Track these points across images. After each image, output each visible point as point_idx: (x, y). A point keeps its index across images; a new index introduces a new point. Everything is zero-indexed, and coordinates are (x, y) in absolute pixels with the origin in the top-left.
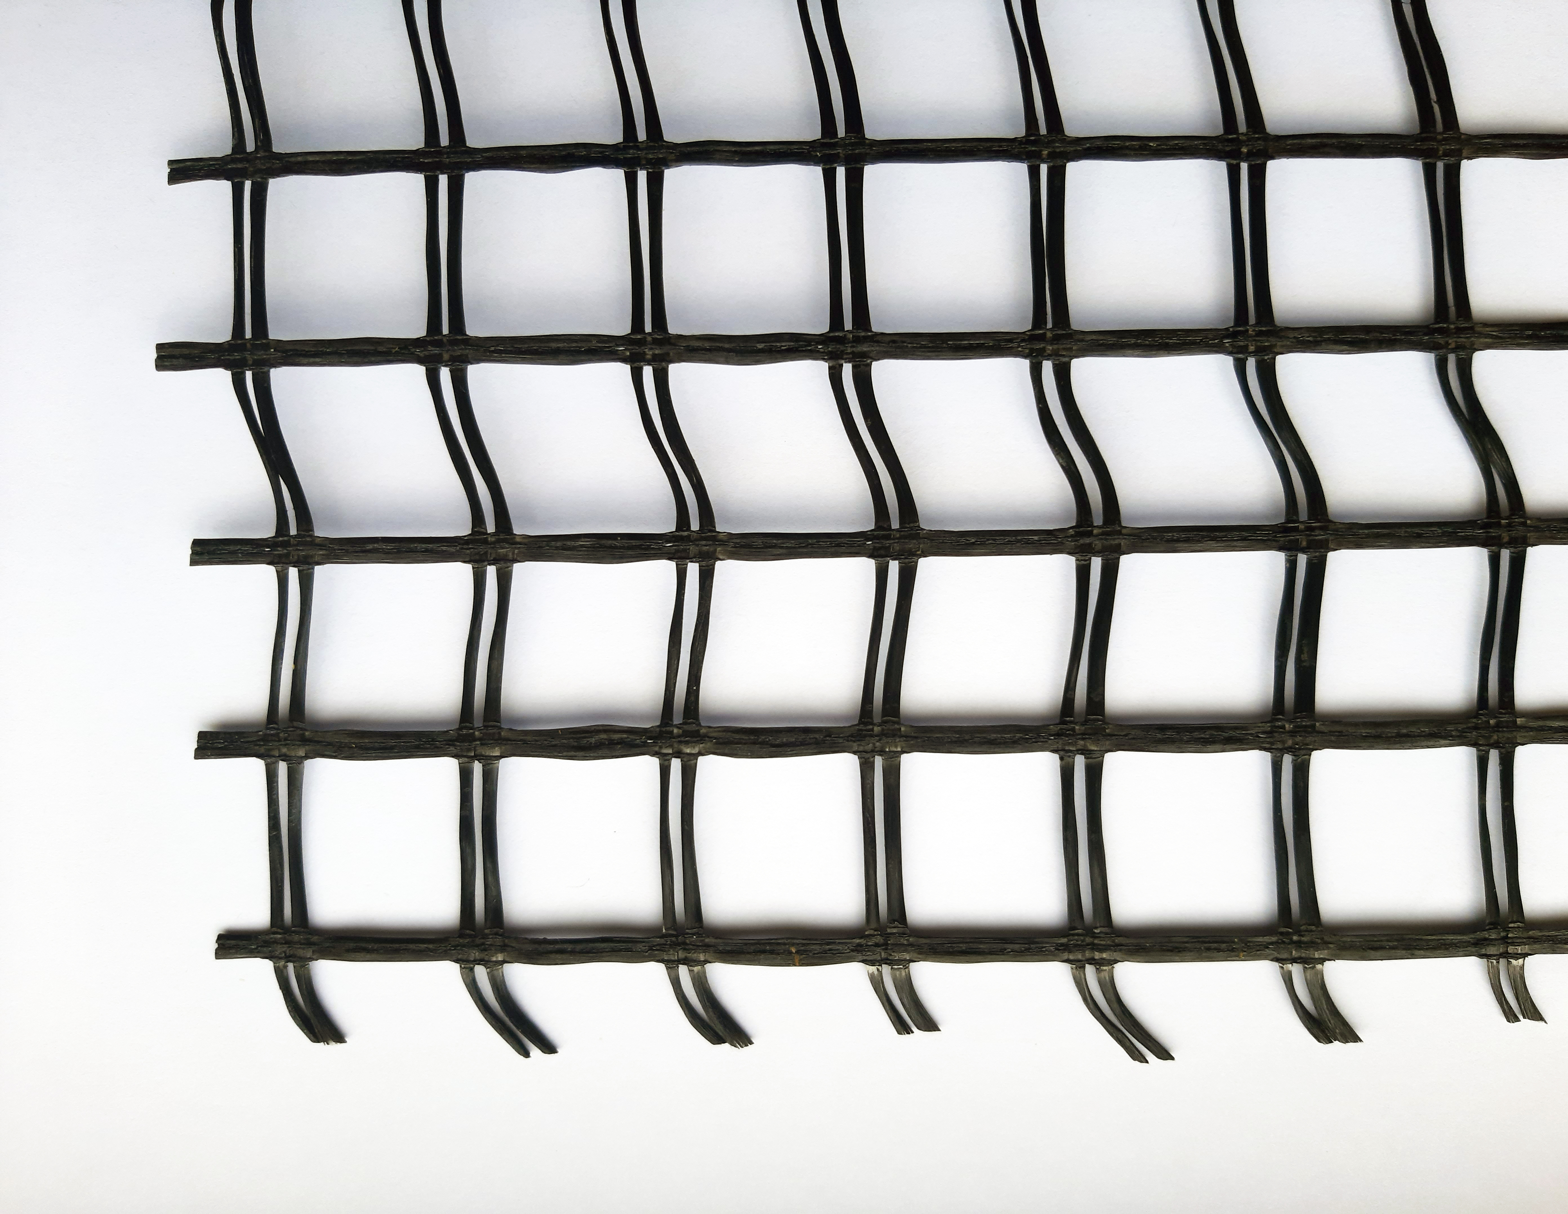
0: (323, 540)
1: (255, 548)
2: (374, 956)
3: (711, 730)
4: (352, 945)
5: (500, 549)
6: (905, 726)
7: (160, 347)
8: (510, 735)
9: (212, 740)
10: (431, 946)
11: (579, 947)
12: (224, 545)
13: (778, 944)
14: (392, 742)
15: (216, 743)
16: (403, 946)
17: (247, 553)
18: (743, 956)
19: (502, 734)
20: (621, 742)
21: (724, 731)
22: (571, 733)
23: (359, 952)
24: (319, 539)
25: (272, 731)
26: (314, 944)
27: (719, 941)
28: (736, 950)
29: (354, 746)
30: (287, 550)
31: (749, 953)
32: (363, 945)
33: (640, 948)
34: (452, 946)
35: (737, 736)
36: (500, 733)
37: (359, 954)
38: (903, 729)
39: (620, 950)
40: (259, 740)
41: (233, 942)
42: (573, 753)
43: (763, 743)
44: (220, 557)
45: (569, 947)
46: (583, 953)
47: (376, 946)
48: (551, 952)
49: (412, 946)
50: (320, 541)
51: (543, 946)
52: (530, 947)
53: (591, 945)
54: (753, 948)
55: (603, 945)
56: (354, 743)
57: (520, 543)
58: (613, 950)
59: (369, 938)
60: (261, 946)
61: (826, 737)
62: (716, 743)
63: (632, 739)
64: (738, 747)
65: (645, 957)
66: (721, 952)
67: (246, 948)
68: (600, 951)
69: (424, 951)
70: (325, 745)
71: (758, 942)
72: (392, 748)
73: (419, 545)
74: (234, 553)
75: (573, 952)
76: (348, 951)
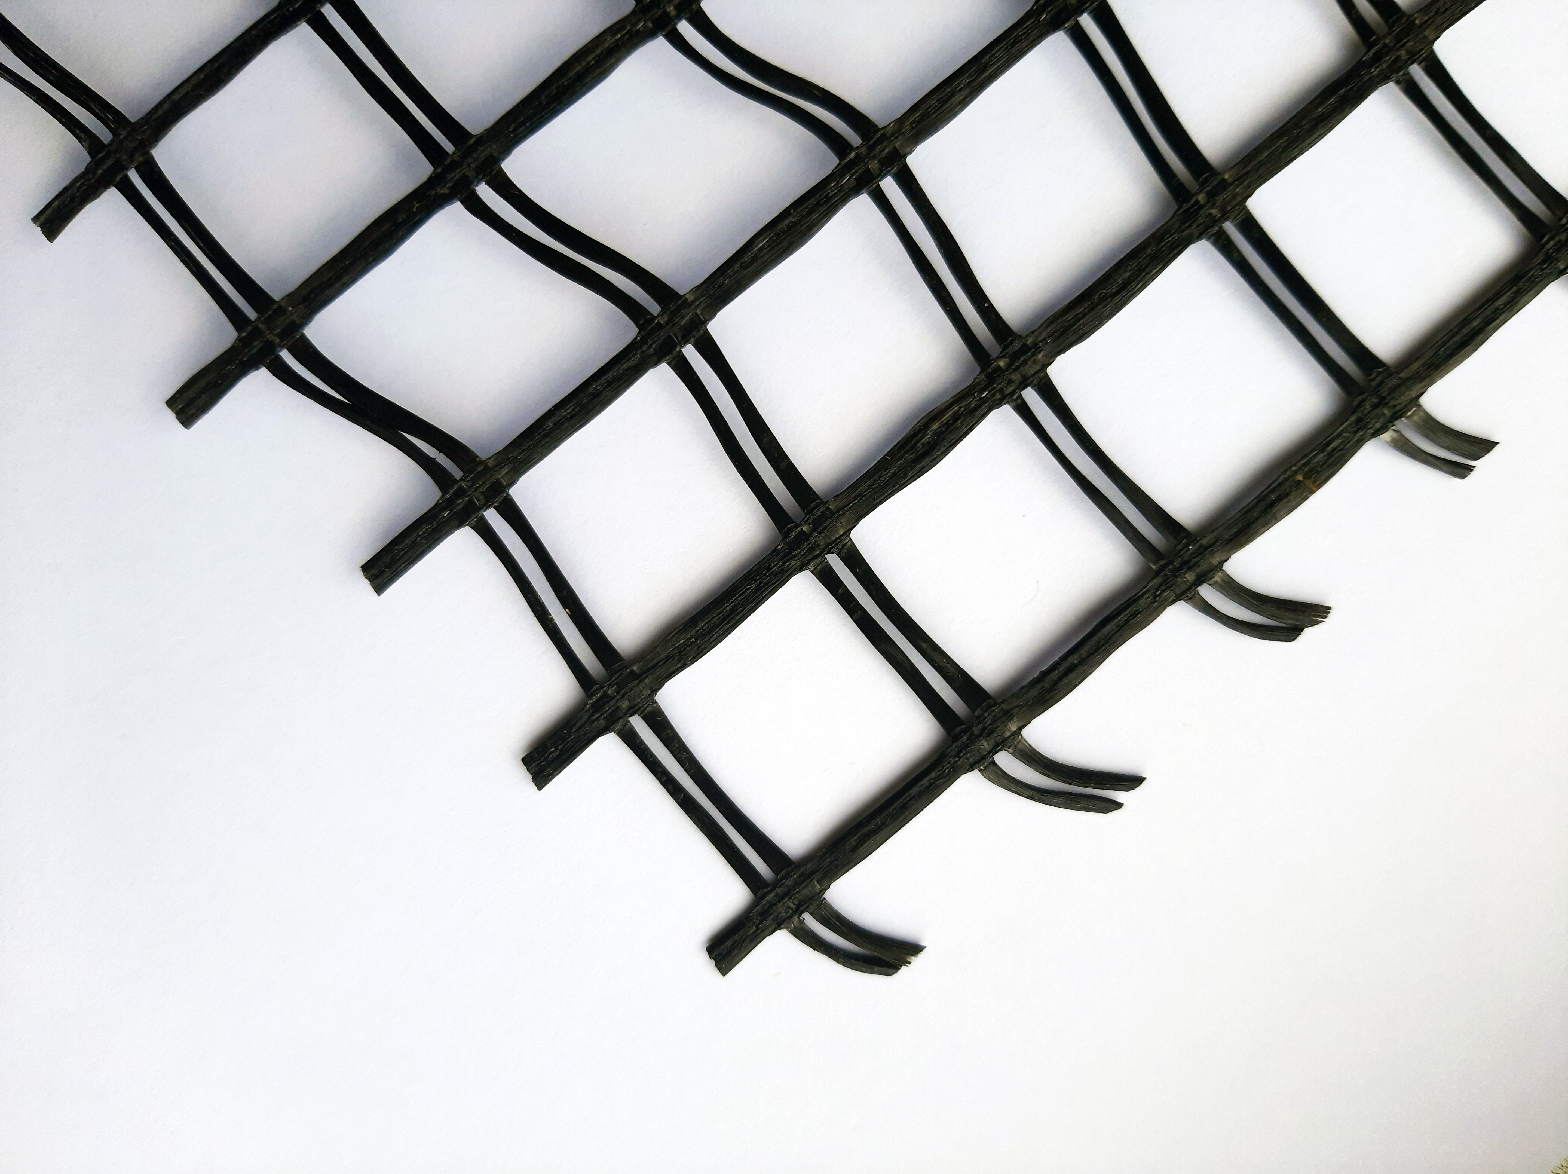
0: (495, 459)
1: (432, 522)
2: (884, 833)
3: (1036, 333)
4: (853, 840)
5: (681, 322)
6: (1226, 171)
7: (171, 403)
8: (840, 503)
9: (542, 756)
10: (933, 775)
11: (1084, 652)
12: (397, 545)
13: (1280, 485)
14: (728, 606)
15: (549, 755)
16: (906, 797)
17: (428, 534)
18: (1255, 525)
19: (831, 507)
20: (956, 417)
21: (1052, 322)
22: (899, 450)
23: (866, 841)
24: (492, 460)
25: (597, 694)
26: (813, 873)
27: (1216, 533)
28: (1242, 527)
29: (693, 640)
30: (467, 497)
31: (1257, 518)
32: (865, 830)
33: (1145, 603)
34: (955, 757)
35: (1069, 316)
36: (828, 508)
37: (868, 843)
38: (1226, 176)
39: (1127, 621)
40: (592, 715)
41: (729, 943)
42: (919, 466)
43: (1101, 300)
44: (403, 560)
45: (1074, 659)
46: (1092, 654)
47: (878, 821)
48: (1060, 679)
49: (914, 791)
50: (493, 461)
51: (1047, 680)
52: (1034, 692)
53: (1095, 639)
54: (1258, 509)
55: (1107, 629)
56: (690, 638)
57: (696, 299)
58: (1120, 627)
59: (864, 818)
60: (761, 922)
61: (1158, 245)
62: (1054, 341)
63: (966, 405)
64: (1080, 325)
65: (1157, 608)
66: (1230, 541)
67: (746, 938)
68: (1108, 637)
69: (931, 784)
70: (663, 664)
71: (1260, 499)
72: (733, 611)
73: (598, 383)
74: (415, 544)
75: (1082, 661)
76: (854, 849)
